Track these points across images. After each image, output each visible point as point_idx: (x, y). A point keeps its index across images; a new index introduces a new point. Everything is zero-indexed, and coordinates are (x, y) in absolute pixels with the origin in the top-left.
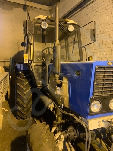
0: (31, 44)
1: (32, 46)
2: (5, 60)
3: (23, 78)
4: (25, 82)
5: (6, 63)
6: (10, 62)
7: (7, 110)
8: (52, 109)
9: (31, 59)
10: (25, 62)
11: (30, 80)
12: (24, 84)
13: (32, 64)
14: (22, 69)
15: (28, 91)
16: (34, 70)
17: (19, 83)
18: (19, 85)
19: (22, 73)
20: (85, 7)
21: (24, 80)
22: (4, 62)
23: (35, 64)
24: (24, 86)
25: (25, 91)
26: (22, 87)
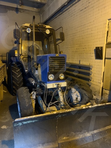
0: (20, 44)
1: (20, 45)
2: (2, 55)
3: (16, 67)
4: (17, 70)
5: (3, 57)
6: (7, 56)
7: (6, 92)
8: (33, 84)
9: (20, 53)
10: (16, 56)
11: (21, 68)
12: (17, 71)
13: (21, 57)
14: (15, 61)
15: (20, 75)
16: (22, 60)
17: (14, 70)
18: (13, 71)
19: (15, 63)
20: (64, 12)
21: (17, 68)
22: (2, 56)
23: (23, 57)
24: (16, 72)
25: (18, 75)
26: (15, 73)
